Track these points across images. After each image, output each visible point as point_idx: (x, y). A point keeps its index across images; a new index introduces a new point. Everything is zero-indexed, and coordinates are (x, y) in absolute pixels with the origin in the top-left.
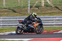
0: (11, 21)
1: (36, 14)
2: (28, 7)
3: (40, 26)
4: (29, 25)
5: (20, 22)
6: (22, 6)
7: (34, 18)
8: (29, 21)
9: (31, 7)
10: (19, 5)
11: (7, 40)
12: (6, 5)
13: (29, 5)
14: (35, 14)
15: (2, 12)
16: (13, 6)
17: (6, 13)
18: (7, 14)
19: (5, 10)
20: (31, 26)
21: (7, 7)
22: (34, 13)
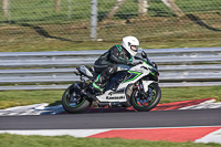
0: (29, 67)
2: (90, 16)
6: (69, 13)
9: (101, 17)
10: (58, 11)
11: (14, 136)
12: (13, 10)
13: (95, 10)
16: (36, 13)
17: (11, 40)
18: (18, 43)
19: (8, 26)
21: (16, 18)
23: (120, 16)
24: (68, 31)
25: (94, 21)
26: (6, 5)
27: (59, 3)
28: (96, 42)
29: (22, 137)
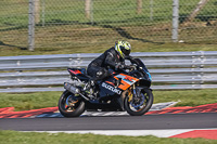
1: (127, 47)
2: (171, 17)
3: (140, 89)
4: (104, 85)
5: (73, 75)
6: (151, 15)
7: (121, 60)
8: (104, 72)
10: (140, 13)
11: (99, 136)
13: (176, 13)
14: (125, 45)
15: (81, 35)
16: (118, 16)
17: (94, 41)
18: (100, 44)
20: (110, 88)
21: (99, 20)
22: (120, 44)
23: (201, 18)
24: (149, 33)
25: (176, 23)
26: (88, 6)
27: (141, 5)
28: (178, 43)
29: (106, 137)
